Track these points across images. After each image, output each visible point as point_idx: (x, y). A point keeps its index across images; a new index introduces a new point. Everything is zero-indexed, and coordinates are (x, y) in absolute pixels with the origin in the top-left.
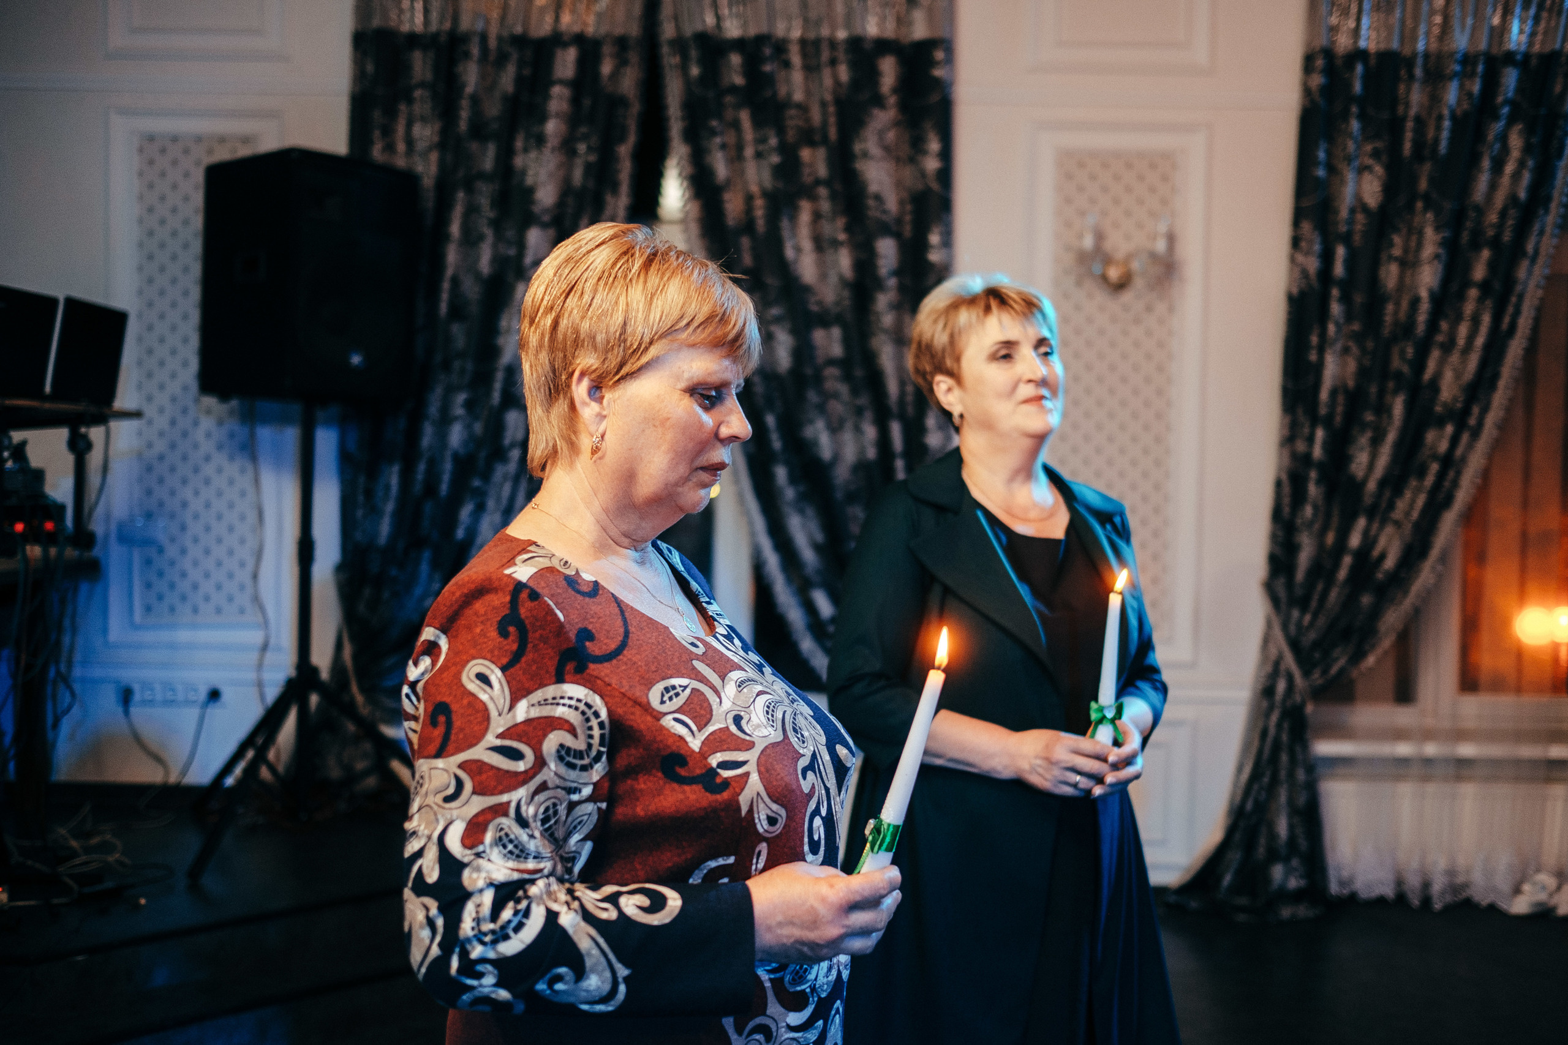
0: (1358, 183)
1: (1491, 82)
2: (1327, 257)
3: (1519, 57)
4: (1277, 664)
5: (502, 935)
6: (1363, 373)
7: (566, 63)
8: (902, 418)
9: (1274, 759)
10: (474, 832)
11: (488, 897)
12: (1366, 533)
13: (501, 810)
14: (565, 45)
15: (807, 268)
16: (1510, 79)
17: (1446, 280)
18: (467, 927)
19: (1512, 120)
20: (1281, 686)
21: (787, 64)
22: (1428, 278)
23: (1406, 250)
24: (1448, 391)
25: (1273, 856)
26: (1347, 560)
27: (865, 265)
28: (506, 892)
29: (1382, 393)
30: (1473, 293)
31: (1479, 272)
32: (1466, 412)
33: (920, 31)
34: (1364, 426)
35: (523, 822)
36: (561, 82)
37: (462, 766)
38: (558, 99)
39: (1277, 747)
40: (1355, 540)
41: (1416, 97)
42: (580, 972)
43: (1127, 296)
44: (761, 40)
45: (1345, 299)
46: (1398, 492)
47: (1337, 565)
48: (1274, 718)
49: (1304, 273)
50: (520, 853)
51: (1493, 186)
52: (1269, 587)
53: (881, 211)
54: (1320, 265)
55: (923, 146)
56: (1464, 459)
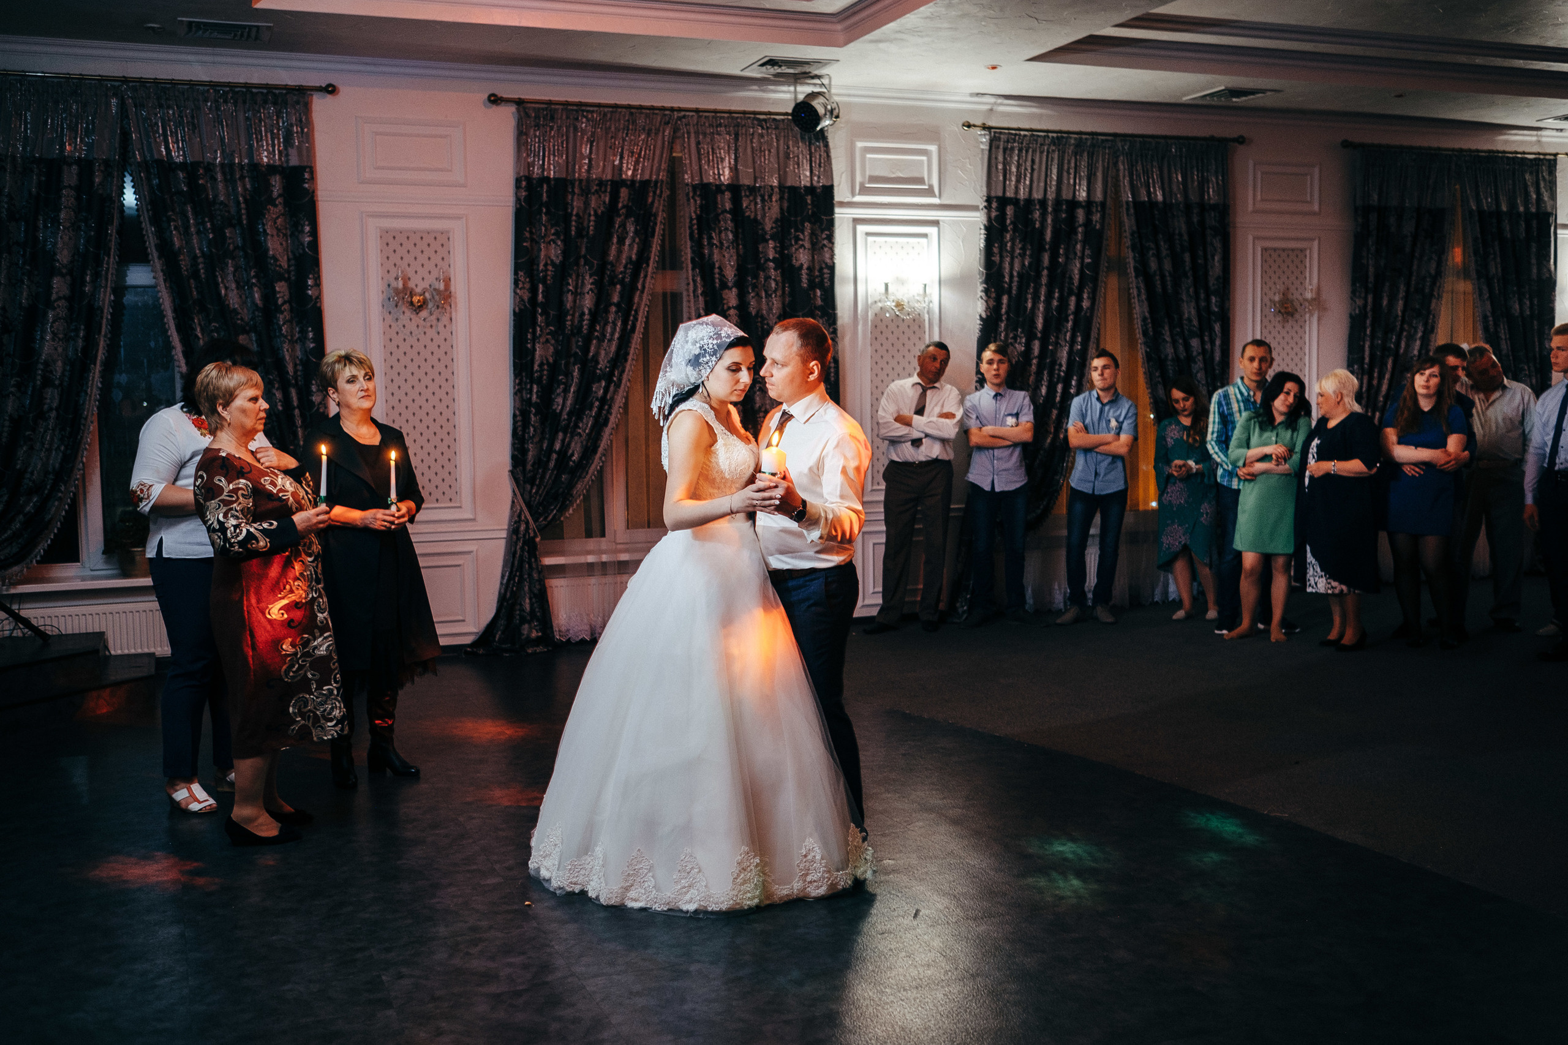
0: (547, 249)
1: (615, 197)
2: (534, 291)
3: (629, 183)
4: (519, 516)
5: (238, 536)
6: (557, 353)
7: (70, 175)
8: (296, 385)
9: (521, 567)
10: (225, 516)
11: (232, 528)
12: (563, 441)
13: (232, 509)
14: (70, 165)
15: (233, 299)
16: (624, 193)
17: (597, 303)
18: (229, 535)
19: (627, 216)
20: (523, 527)
21: (214, 179)
22: (588, 302)
23: (576, 287)
24: (603, 363)
25: (523, 621)
26: (554, 456)
27: (269, 296)
28: (236, 527)
29: (567, 364)
30: (613, 309)
31: (616, 299)
32: (612, 374)
33: (294, 161)
34: (559, 383)
35: (237, 511)
36: (70, 186)
37: (219, 501)
38: (67, 198)
39: (521, 561)
40: (557, 446)
41: (577, 204)
42: (258, 542)
43: (424, 314)
44: (195, 165)
45: (545, 313)
46: (580, 418)
47: (549, 459)
48: (520, 544)
49: (522, 300)
50: (237, 518)
51: (620, 252)
52: (512, 472)
53: (277, 266)
54: (530, 295)
55: (300, 228)
56: (612, 399)
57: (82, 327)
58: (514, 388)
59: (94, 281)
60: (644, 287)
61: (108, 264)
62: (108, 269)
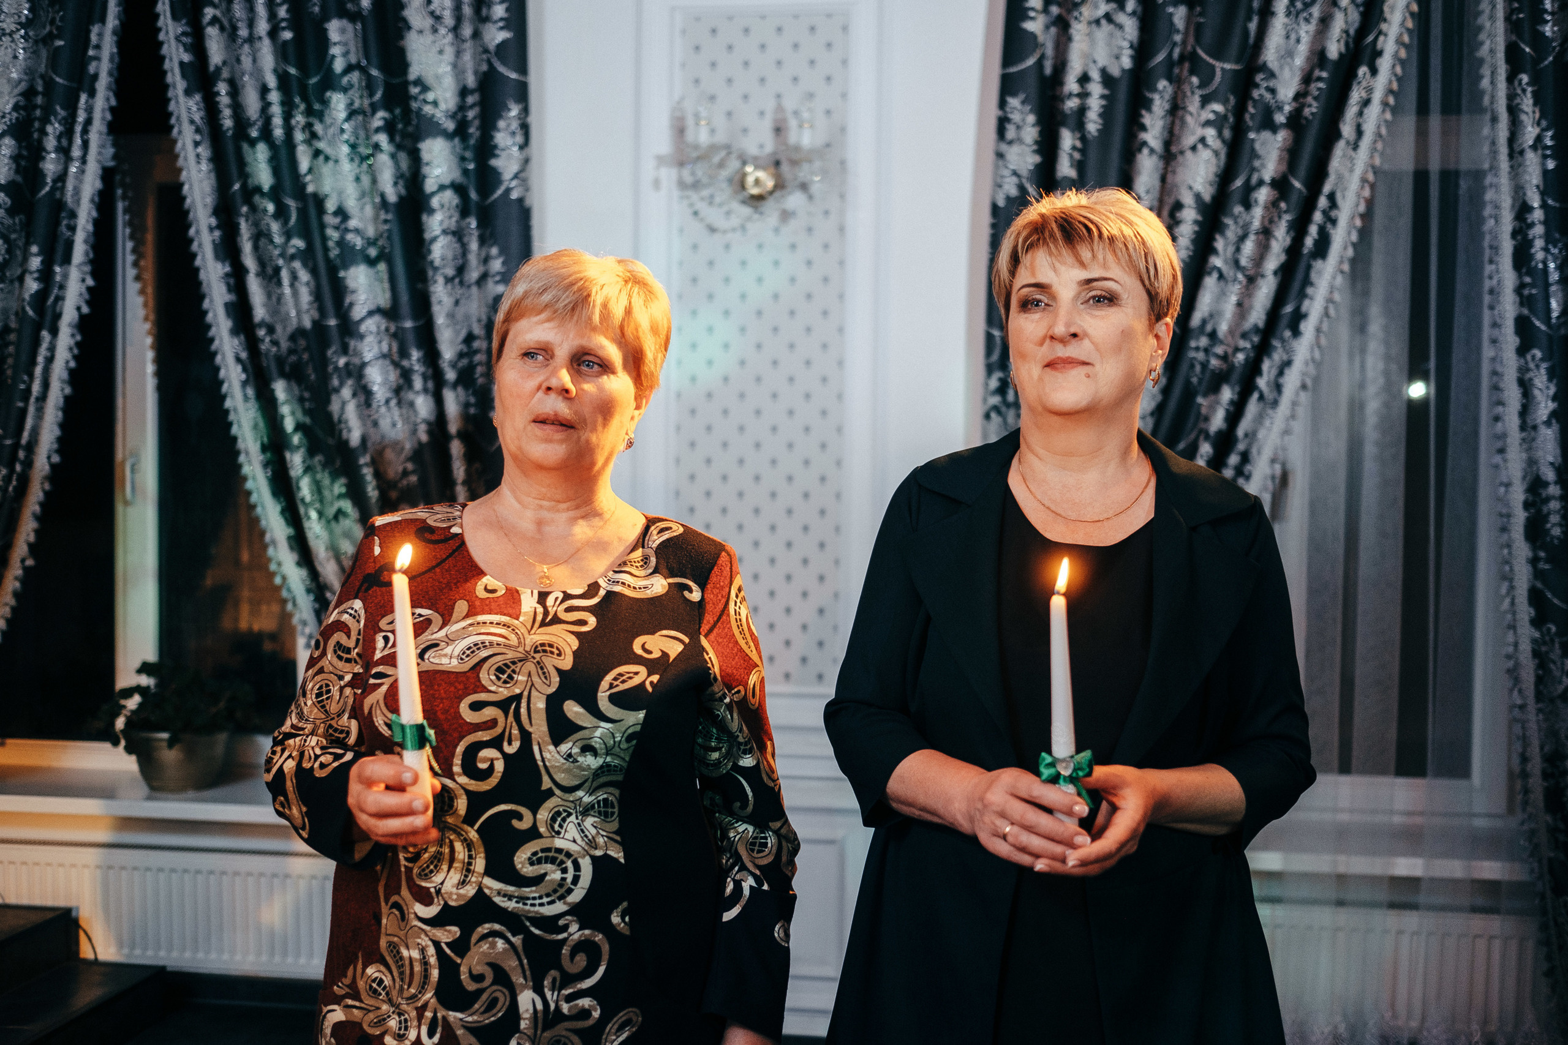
0: (1091, 38)
2: (1047, 149)
15: (343, 187)
17: (1223, 178)
22: (1196, 175)
30: (1263, 195)
31: (1274, 166)
32: (1253, 368)
43: (772, 214)
49: (1016, 173)
53: (425, 102)
54: (1037, 159)
55: (484, 12)
56: (1251, 436)
57: (34, 249)
58: (985, 400)
59: (64, 152)
60: (1359, 132)
61: (90, 110)
62: (88, 122)
